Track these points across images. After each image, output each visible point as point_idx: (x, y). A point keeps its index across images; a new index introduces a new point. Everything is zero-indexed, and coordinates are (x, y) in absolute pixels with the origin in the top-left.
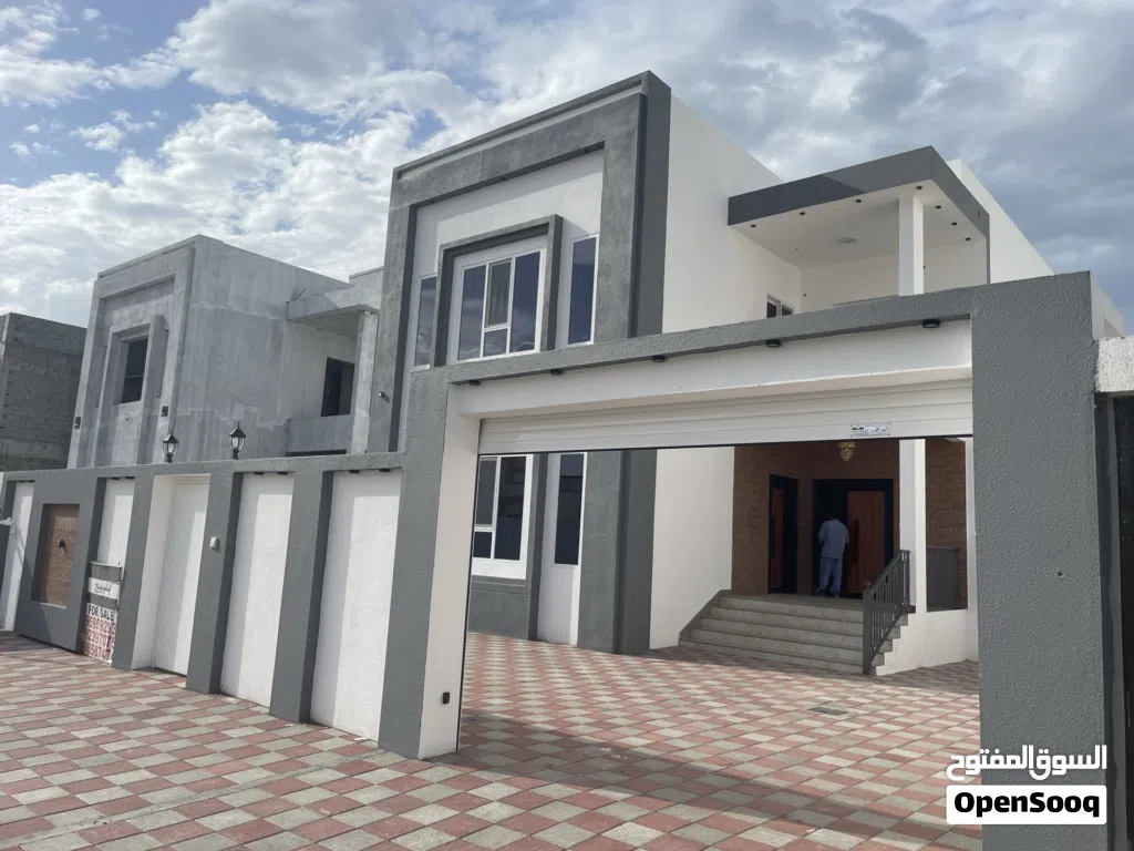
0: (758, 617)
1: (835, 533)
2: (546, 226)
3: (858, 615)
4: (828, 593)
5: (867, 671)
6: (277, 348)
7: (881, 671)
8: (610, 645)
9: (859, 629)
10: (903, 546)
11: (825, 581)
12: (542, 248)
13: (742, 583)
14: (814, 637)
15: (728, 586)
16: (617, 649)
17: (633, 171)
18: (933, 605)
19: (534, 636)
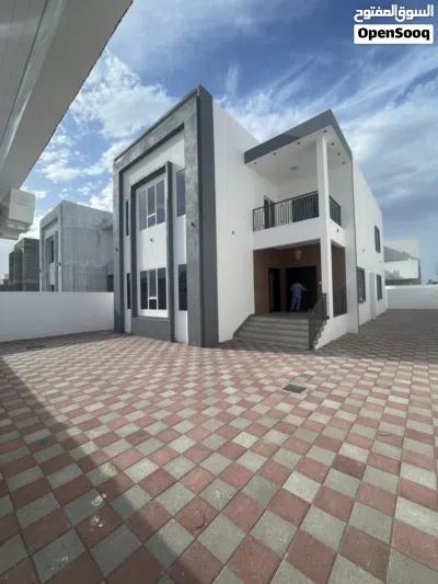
0: (266, 325)
1: (298, 288)
2: (164, 167)
3: (306, 321)
4: (295, 311)
5: (310, 348)
6: (99, 240)
7: (317, 347)
8: (200, 343)
9: (307, 328)
10: (324, 291)
11: (293, 307)
12: (165, 178)
13: (259, 311)
14: (287, 332)
15: (253, 312)
16: (203, 346)
17: (196, 132)
18: (336, 314)
19: (173, 340)
